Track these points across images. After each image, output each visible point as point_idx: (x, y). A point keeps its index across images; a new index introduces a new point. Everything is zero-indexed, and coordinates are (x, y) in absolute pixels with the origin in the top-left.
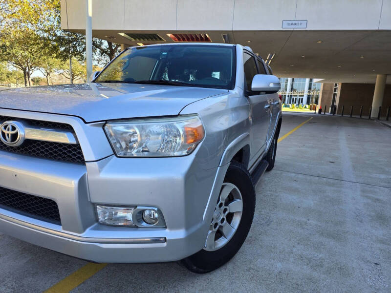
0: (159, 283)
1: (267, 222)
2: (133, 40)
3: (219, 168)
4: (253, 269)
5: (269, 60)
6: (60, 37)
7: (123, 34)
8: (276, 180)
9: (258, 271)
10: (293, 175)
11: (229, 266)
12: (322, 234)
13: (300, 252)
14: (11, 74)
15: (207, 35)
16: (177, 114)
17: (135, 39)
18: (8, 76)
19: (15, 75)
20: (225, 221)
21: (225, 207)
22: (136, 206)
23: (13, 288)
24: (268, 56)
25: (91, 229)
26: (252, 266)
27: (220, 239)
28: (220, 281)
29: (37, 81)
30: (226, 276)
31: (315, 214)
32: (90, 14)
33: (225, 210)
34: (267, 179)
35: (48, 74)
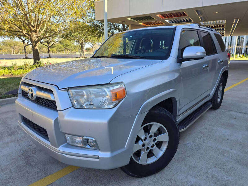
0: (111, 179)
1: (197, 148)
2: (136, 21)
3: (137, 115)
4: (173, 180)
5: (235, 24)
6: (96, 24)
7: (129, 19)
8: (218, 117)
9: (176, 182)
10: (235, 113)
11: (158, 175)
12: (238, 162)
13: (213, 173)
14: (76, 47)
15: (184, 12)
16: (109, 83)
17: (137, 21)
18: (74, 48)
19: (77, 47)
20: (155, 146)
21: (155, 138)
22: (83, 137)
23: (41, 169)
24: (234, 21)
25: (62, 147)
26: (173, 178)
27: (152, 157)
28: (148, 184)
29: (89, 50)
30: (153, 181)
31: (239, 145)
32: (106, 11)
33: (155, 140)
34: (211, 116)
35: (93, 45)
